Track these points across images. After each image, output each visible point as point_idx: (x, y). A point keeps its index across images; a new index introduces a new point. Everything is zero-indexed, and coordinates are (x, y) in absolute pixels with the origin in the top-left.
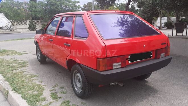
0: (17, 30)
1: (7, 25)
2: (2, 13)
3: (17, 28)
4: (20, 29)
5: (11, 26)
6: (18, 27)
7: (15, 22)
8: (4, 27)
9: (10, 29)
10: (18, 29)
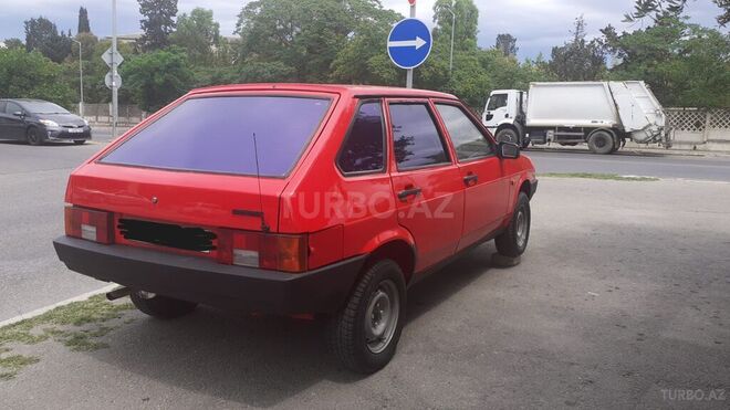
0: (709, 145)
1: (650, 125)
2: (642, 82)
3: (711, 138)
4: (720, 141)
5: (662, 129)
6: (716, 133)
7: (709, 116)
8: (638, 131)
9: (657, 138)
10: (713, 141)
